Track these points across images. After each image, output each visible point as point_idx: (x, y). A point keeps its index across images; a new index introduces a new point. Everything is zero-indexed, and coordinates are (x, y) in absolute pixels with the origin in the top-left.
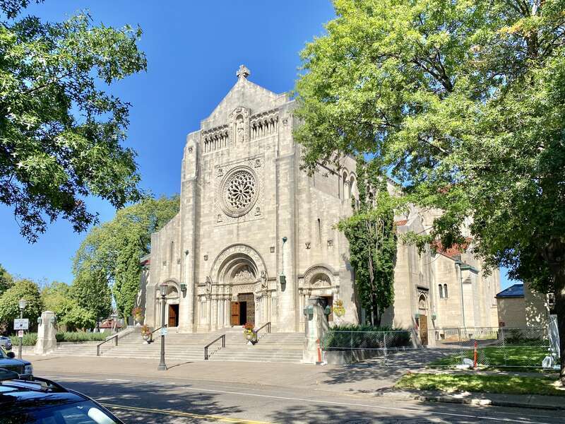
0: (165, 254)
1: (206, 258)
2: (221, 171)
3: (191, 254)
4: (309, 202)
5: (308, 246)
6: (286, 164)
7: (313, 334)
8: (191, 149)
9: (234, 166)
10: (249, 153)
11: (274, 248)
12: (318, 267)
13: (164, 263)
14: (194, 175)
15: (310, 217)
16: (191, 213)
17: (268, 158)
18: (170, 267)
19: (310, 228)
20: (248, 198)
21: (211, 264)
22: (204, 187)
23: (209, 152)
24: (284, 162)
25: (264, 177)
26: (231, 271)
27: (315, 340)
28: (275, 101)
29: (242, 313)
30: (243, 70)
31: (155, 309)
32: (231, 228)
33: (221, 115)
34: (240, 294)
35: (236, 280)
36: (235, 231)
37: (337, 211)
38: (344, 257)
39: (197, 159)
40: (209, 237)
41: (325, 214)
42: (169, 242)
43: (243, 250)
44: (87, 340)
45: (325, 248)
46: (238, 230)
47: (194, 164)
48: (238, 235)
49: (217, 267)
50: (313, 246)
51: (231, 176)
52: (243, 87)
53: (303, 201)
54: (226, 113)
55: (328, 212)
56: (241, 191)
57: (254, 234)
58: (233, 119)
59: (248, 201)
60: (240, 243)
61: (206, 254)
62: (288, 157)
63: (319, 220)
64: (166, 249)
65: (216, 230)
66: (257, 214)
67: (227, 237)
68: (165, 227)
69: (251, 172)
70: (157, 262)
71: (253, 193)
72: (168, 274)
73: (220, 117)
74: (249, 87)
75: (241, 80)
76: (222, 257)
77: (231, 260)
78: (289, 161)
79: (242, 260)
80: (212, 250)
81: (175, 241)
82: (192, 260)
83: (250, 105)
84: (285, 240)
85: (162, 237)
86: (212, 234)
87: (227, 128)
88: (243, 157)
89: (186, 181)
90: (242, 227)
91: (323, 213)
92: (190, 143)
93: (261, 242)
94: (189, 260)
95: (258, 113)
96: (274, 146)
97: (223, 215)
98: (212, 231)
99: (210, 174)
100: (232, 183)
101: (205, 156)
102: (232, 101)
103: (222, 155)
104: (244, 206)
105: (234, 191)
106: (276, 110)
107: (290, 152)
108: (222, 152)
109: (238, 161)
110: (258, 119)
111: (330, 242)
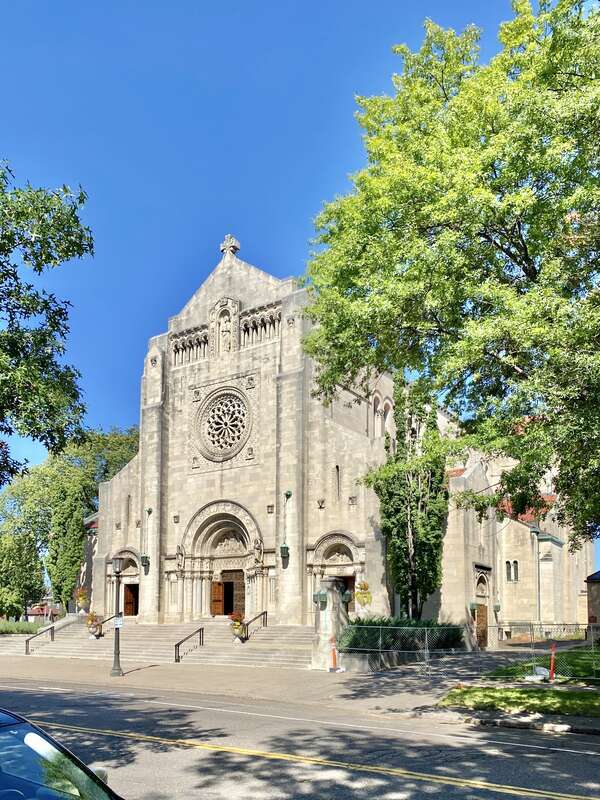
0: (119, 512)
1: (177, 519)
2: (197, 393)
3: (155, 513)
4: (324, 441)
5: (321, 505)
6: (291, 385)
7: (326, 629)
8: (154, 361)
9: (217, 386)
10: (238, 367)
11: (272, 507)
12: (336, 535)
13: (118, 526)
14: (158, 400)
15: (325, 463)
16: (155, 454)
17: (266, 377)
18: (126, 532)
19: (324, 479)
20: (237, 434)
21: (184, 529)
22: (173, 416)
23: (181, 365)
24: (288, 381)
25: (260, 404)
26: (211, 538)
27: (328, 638)
28: (277, 289)
29: (227, 597)
30: (230, 242)
31: (106, 591)
32: (212, 478)
33: (197, 310)
34: (224, 571)
35: (219, 551)
36: (218, 482)
37: (364, 455)
38: (372, 521)
39: (164, 376)
40: (181, 489)
41: (346, 458)
42: (124, 496)
43: (228, 509)
44: (12, 633)
45: (345, 507)
46: (222, 481)
47: (159, 383)
48: (222, 487)
49: (192, 532)
50: (328, 505)
51: (213, 401)
52: (230, 268)
53: (315, 439)
54: (205, 307)
55: (350, 455)
56: (226, 424)
57: (244, 487)
58: (215, 316)
59: (236, 438)
60: (224, 498)
61: (177, 514)
62: (294, 375)
63: (337, 467)
64: (120, 506)
65: (190, 480)
66: (250, 457)
67: (205, 490)
68: (118, 475)
69: (240, 396)
70: (108, 523)
71: (244, 427)
72: (123, 541)
73: (197, 312)
74: (238, 268)
75: (228, 258)
76: (198, 518)
77: (212, 522)
78: (295, 380)
79: (224, 523)
80: (183, 508)
81: (133, 495)
82: (158, 521)
83: (240, 296)
84: (288, 496)
85: (114, 488)
86: (184, 486)
87: (206, 331)
88: (229, 373)
89: (148, 409)
90: (229, 476)
91: (344, 456)
92: (154, 352)
93: (254, 498)
94: (151, 523)
95: (251, 308)
96: (275, 357)
97: (201, 459)
98: (186, 481)
99: (182, 398)
100: (214, 411)
101: (174, 372)
102: (215, 289)
103: (199, 370)
104: (230, 445)
105: (217, 423)
106: (278, 303)
107: (297, 367)
108: (200, 364)
109: (222, 380)
110: (252, 316)
111: (352, 499)
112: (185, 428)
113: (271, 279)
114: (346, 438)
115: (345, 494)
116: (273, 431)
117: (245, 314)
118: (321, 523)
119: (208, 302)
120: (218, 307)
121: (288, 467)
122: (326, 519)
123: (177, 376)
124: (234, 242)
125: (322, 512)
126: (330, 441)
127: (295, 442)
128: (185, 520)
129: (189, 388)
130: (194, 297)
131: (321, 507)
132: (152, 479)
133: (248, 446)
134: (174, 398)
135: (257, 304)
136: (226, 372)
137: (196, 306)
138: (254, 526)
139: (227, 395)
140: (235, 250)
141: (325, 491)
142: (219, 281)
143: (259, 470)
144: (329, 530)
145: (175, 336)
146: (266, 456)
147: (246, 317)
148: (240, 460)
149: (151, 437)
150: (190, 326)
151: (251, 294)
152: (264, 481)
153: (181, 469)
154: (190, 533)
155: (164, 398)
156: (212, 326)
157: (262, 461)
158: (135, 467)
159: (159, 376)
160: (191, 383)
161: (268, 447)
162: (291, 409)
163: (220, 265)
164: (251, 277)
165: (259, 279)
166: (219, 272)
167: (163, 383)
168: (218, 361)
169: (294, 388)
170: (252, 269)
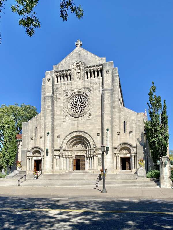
1: (58, 137)
2: (67, 93)
3: (50, 134)
4: (120, 113)
6: (108, 93)
9: (75, 91)
10: (84, 85)
11: (99, 134)
12: (125, 144)
14: (51, 94)
15: (120, 120)
16: (50, 113)
17: (96, 89)
18: (35, 141)
19: (120, 125)
20: (83, 108)
21: (62, 141)
23: (60, 84)
24: (107, 91)
25: (94, 98)
26: (72, 144)
28: (99, 61)
30: (79, 42)
31: (27, 161)
32: (74, 123)
34: (76, 155)
35: (74, 148)
36: (76, 125)
37: (135, 118)
38: (138, 139)
39: (53, 86)
40: (60, 126)
42: (34, 128)
43: (81, 134)
45: (128, 135)
46: (78, 124)
47: (51, 88)
48: (78, 126)
50: (121, 134)
51: (73, 96)
52: (80, 51)
53: (116, 112)
54: (69, 63)
55: (130, 118)
56: (79, 105)
57: (87, 126)
58: (74, 67)
59: (83, 110)
60: (79, 130)
61: (58, 135)
62: (109, 90)
63: (125, 122)
64: (32, 131)
65: (64, 123)
66: (90, 116)
67: (71, 127)
68: (31, 120)
69: (85, 95)
70: (27, 137)
71: (86, 106)
72: (34, 144)
73: (65, 65)
74: (83, 52)
75: (78, 47)
76: (68, 137)
77: (73, 138)
78: (110, 91)
79: (79, 139)
80: (62, 133)
81: (38, 127)
82: (51, 137)
83: (84, 61)
84: (108, 130)
85: (29, 125)
86: (62, 125)
87: (70, 71)
88: (81, 87)
89: (47, 97)
90: (81, 122)
91: (127, 118)
92: (48, 76)
93: (92, 130)
94: (49, 137)
95: (89, 66)
96: (100, 83)
97: (69, 116)
98: (62, 124)
99: (60, 94)
100: (73, 100)
101: (56, 85)
102: (73, 58)
103: (67, 85)
104: (80, 112)
105: (74, 104)
106: (100, 65)
107: (110, 87)
108: (68, 83)
109: (77, 89)
110: (89, 68)
111: (131, 132)
112: (62, 105)
113: (97, 57)
114: (128, 112)
115: (128, 131)
116: (99, 108)
117: (87, 67)
118: (119, 140)
119: (71, 62)
120: (75, 64)
121: (107, 121)
122: (120, 138)
123: (58, 86)
124: (81, 43)
125: (118, 136)
126: (122, 113)
127: (110, 112)
128: (62, 137)
129: (64, 91)
130: (64, 59)
131: (119, 134)
132: (49, 122)
133: (89, 113)
134: (57, 94)
135: (91, 64)
136: (79, 87)
137: (65, 63)
138: (92, 140)
139: (79, 94)
140: (81, 45)
141: (120, 129)
142: (75, 55)
143: (93, 121)
144: (122, 142)
145: (57, 72)
146: (96, 116)
147: (87, 69)
148: (86, 117)
149: (48, 107)
150: (63, 69)
151: (89, 61)
152: (96, 125)
153: (60, 119)
154: (65, 142)
155: (53, 93)
156: (73, 70)
157: (95, 118)
158: (39, 117)
159: (51, 85)
160: (64, 89)
161: (97, 113)
162: (109, 101)
163: (75, 50)
164: (88, 55)
165: (92, 56)
166: (75, 52)
167: (53, 88)
168: (76, 82)
169: (110, 94)
170: (89, 53)
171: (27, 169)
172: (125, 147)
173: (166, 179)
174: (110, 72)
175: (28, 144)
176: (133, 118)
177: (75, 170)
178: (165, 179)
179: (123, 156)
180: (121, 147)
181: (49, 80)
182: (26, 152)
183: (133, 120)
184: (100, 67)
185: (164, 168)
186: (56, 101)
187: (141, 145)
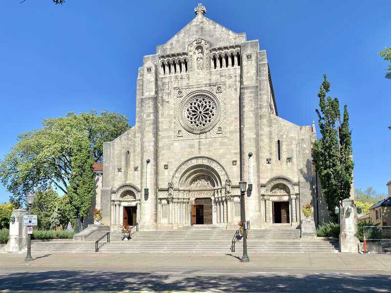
0: (121, 161)
1: (166, 167)
2: (180, 92)
3: (152, 162)
4: (270, 126)
5: (269, 161)
6: (251, 92)
9: (195, 90)
10: (210, 80)
11: (236, 161)
12: (280, 178)
13: (120, 170)
14: (153, 93)
15: (271, 139)
16: (152, 126)
17: (230, 87)
18: (126, 174)
19: (270, 147)
20: (208, 119)
21: (172, 174)
23: (169, 77)
24: (248, 91)
25: (228, 101)
26: (190, 179)
28: (235, 39)
30: (201, 8)
32: (192, 143)
33: (176, 44)
34: (196, 199)
35: (194, 186)
36: (197, 146)
38: (301, 171)
39: (156, 80)
40: (169, 149)
42: (124, 151)
43: (205, 162)
45: (284, 163)
46: (199, 145)
47: (154, 83)
48: (199, 149)
50: (273, 161)
51: (192, 98)
52: (202, 22)
53: (264, 125)
54: (184, 43)
55: (287, 135)
56: (200, 112)
57: (216, 149)
58: (193, 48)
59: (208, 121)
60: (202, 155)
61: (166, 164)
62: (253, 87)
63: (279, 141)
64: (120, 157)
65: (176, 144)
66: (219, 132)
67: (188, 150)
68: (119, 138)
69: (211, 97)
70: (111, 168)
71: (213, 115)
72: (123, 179)
73: (178, 45)
74: (207, 23)
75: (200, 16)
76: (183, 166)
77: (191, 169)
78: (253, 90)
79: (201, 170)
80: (172, 160)
81: (131, 151)
82: (154, 167)
83: (209, 39)
84: (250, 155)
85: (116, 146)
86: (171, 147)
87: (186, 56)
88: (204, 83)
89: (146, 98)
90: (204, 142)
91: (283, 135)
92: (149, 64)
93: (223, 156)
94: (150, 168)
95: (218, 47)
96: (236, 76)
97: (184, 131)
98: (172, 144)
99: (169, 94)
100: (191, 104)
101: (162, 78)
102: (191, 33)
103: (181, 78)
104: (204, 125)
105: (193, 111)
106: (237, 46)
107: (253, 83)
108: (182, 75)
109: (198, 86)
110: (218, 51)
111: (289, 159)
112: (172, 112)
113: (231, 33)
114: (285, 125)
115: (284, 156)
116: (236, 118)
117: (214, 50)
118: (269, 172)
119: (187, 40)
120: (194, 43)
121: (250, 139)
122: (272, 169)
123: (165, 80)
124: (204, 9)
125: (269, 165)
126: (274, 126)
127: (254, 125)
128: (173, 167)
129: (175, 88)
130: (176, 36)
131: (269, 163)
132: (149, 142)
133: (218, 126)
134: (163, 94)
135: (222, 45)
136: (202, 82)
137: (178, 41)
138: (224, 173)
139: (201, 95)
140: (204, 13)
141: (271, 154)
142: (194, 29)
143: (226, 140)
144: (274, 175)
145: (163, 57)
146: (231, 132)
147: (215, 52)
148: (213, 133)
149: (148, 116)
150: (174, 52)
151: (217, 39)
152: (230, 147)
153: (169, 137)
154: (177, 175)
155: (156, 93)
156: (190, 53)
157: (228, 135)
158: (132, 133)
159: (153, 79)
160: (175, 86)
161: (232, 127)
162: (251, 106)
163: (195, 20)
164: (216, 29)
165: (222, 31)
166: (194, 23)
167: (156, 84)
168: (195, 75)
169: (253, 95)
170: (218, 25)
171: (111, 223)
172: (280, 184)
173: (350, 238)
174: (254, 58)
175: (113, 179)
176: (293, 135)
177: (194, 224)
178: (348, 237)
179: (276, 199)
180: (272, 184)
181: (149, 70)
182: (109, 192)
183: (293, 138)
184: (236, 49)
185: (346, 219)
186: (162, 105)
187: (307, 181)
